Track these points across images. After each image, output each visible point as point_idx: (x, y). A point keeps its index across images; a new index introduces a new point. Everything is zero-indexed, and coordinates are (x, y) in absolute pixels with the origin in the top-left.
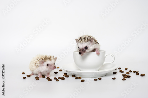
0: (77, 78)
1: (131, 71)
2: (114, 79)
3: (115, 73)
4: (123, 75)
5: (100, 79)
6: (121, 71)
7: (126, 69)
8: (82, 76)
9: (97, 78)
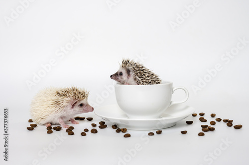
0: (119, 131)
1: (219, 120)
2: (184, 133)
3: (189, 123)
4: (202, 126)
5: (159, 132)
6: (202, 120)
7: (213, 116)
8: (129, 127)
9: (155, 132)
